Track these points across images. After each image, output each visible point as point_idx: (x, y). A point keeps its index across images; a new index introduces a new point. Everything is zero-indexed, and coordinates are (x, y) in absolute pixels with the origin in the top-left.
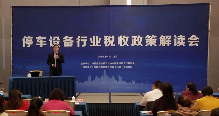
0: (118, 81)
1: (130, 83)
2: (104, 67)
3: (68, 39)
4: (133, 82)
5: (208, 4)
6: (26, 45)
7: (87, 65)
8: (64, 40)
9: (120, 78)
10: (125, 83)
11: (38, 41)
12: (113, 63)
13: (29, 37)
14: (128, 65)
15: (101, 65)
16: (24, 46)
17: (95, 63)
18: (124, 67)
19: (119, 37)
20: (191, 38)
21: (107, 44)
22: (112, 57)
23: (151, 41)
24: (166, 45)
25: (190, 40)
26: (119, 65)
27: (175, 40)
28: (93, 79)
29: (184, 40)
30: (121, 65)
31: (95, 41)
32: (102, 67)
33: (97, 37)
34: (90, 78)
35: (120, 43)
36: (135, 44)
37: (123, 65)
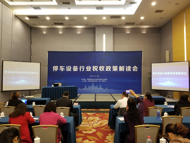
0: (99, 88)
1: (105, 89)
2: (93, 81)
3: (75, 67)
4: (107, 88)
5: (142, 52)
6: (55, 70)
7: (85, 80)
8: (74, 68)
9: (100, 86)
10: (102, 89)
11: (60, 68)
12: (97, 79)
13: (56, 66)
14: (104, 80)
15: (91, 80)
16: (54, 71)
17: (88, 79)
18: (102, 81)
19: (100, 67)
20: (134, 68)
21: (94, 70)
22: (97, 76)
23: (115, 69)
24: (122, 71)
25: (133, 68)
26: (100, 80)
27: (126, 68)
28: (87, 87)
29: (131, 68)
30: (101, 80)
31: (88, 69)
32: (92, 81)
33: (89, 66)
34: (86, 87)
35: (100, 70)
36: (108, 70)
37: (102, 80)
